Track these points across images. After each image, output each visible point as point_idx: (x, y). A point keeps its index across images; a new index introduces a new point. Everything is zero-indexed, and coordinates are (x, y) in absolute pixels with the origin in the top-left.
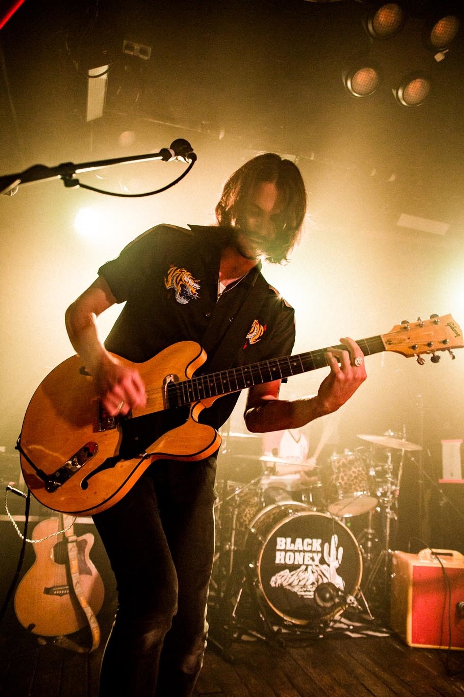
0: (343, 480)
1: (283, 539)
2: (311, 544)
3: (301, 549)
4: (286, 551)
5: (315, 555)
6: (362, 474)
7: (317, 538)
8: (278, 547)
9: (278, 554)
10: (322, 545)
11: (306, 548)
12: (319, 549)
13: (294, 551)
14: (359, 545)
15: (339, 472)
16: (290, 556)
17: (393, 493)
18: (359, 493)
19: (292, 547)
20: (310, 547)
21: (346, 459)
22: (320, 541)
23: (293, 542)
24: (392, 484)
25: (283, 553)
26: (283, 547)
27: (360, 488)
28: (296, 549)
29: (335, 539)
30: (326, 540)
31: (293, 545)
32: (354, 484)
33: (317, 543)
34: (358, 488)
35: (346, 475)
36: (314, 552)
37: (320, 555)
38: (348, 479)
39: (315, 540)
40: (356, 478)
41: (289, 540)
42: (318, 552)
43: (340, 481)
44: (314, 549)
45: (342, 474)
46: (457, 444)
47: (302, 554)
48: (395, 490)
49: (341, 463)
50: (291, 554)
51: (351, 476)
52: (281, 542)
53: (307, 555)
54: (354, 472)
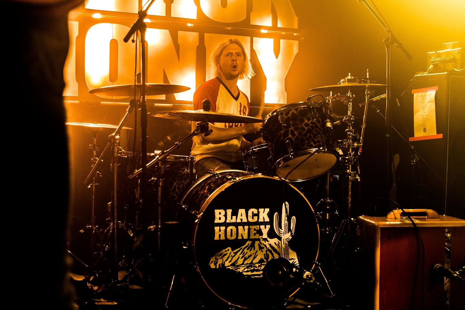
0: (293, 135)
1: (223, 212)
2: (258, 215)
3: (245, 220)
4: (226, 225)
5: (262, 227)
6: (317, 126)
7: (264, 207)
8: (217, 221)
9: (217, 229)
10: (270, 215)
11: (250, 220)
12: (267, 220)
13: (236, 225)
14: (316, 211)
15: (289, 126)
16: (232, 230)
17: (356, 150)
18: (314, 150)
19: (234, 220)
20: (256, 218)
21: (296, 110)
22: (267, 210)
23: (235, 213)
24: (355, 139)
25: (223, 228)
26: (223, 220)
27: (315, 143)
28: (239, 221)
29: (285, 207)
30: (275, 209)
31: (234, 217)
32: (308, 139)
33: (264, 214)
34: (312, 143)
35: (296, 129)
36: (262, 223)
37: (268, 227)
38: (300, 134)
39: (261, 210)
40: (309, 131)
41: (229, 212)
42: (265, 223)
43: (290, 136)
44: (261, 220)
45: (292, 128)
46: (431, 94)
47: (246, 227)
48: (358, 148)
49: (290, 115)
50: (234, 228)
51: (303, 129)
52: (219, 215)
53: (253, 227)
54: (307, 125)
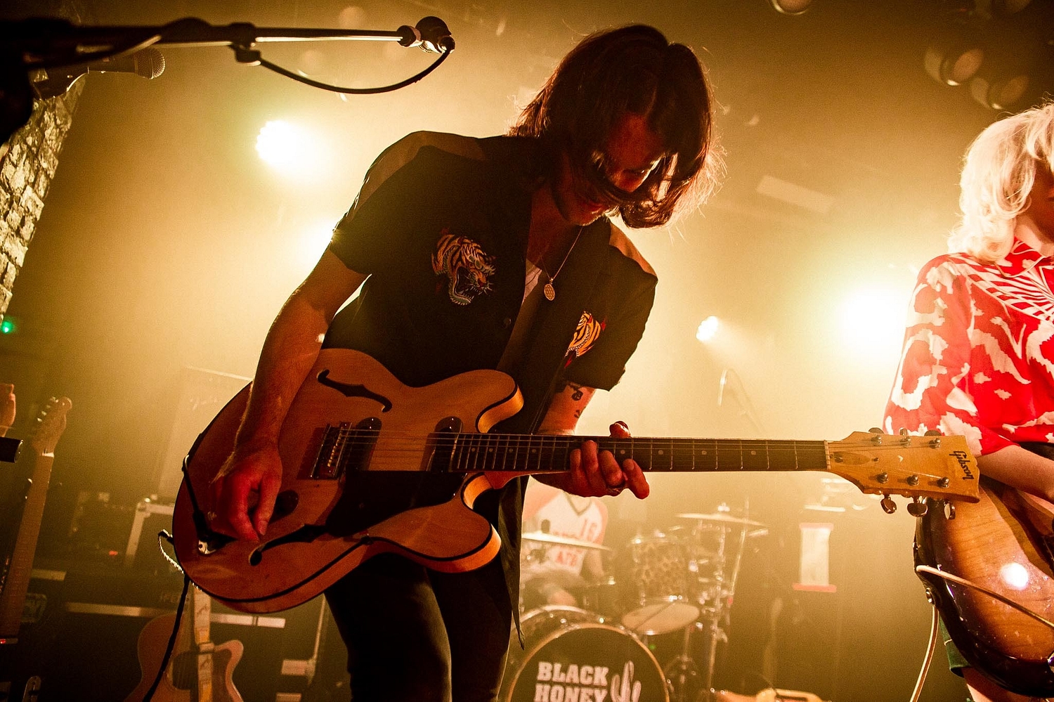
0: (647, 574)
1: (549, 665)
2: (592, 675)
3: (576, 680)
4: (551, 683)
5: (597, 692)
6: (678, 568)
7: (602, 665)
8: (540, 677)
9: (539, 687)
10: (609, 677)
11: (584, 681)
12: (604, 682)
13: (564, 685)
14: (666, 679)
15: (643, 563)
16: (558, 692)
17: (724, 600)
18: (672, 598)
19: (562, 678)
20: (590, 679)
21: (655, 544)
22: (606, 670)
23: (564, 670)
24: (724, 586)
25: (547, 687)
26: (548, 677)
27: (673, 589)
28: (568, 680)
30: (615, 670)
31: (563, 675)
32: (665, 584)
33: (601, 674)
34: (670, 590)
35: (652, 569)
36: (596, 687)
37: (604, 692)
38: (656, 575)
39: (598, 669)
40: (668, 574)
41: (558, 666)
42: (600, 687)
43: (644, 577)
44: (596, 682)
45: (647, 567)
46: (824, 533)
47: (577, 690)
48: (727, 598)
49: (646, 550)
50: (560, 689)
51: (660, 569)
52: (544, 670)
53: (584, 691)
54: (666, 565)
